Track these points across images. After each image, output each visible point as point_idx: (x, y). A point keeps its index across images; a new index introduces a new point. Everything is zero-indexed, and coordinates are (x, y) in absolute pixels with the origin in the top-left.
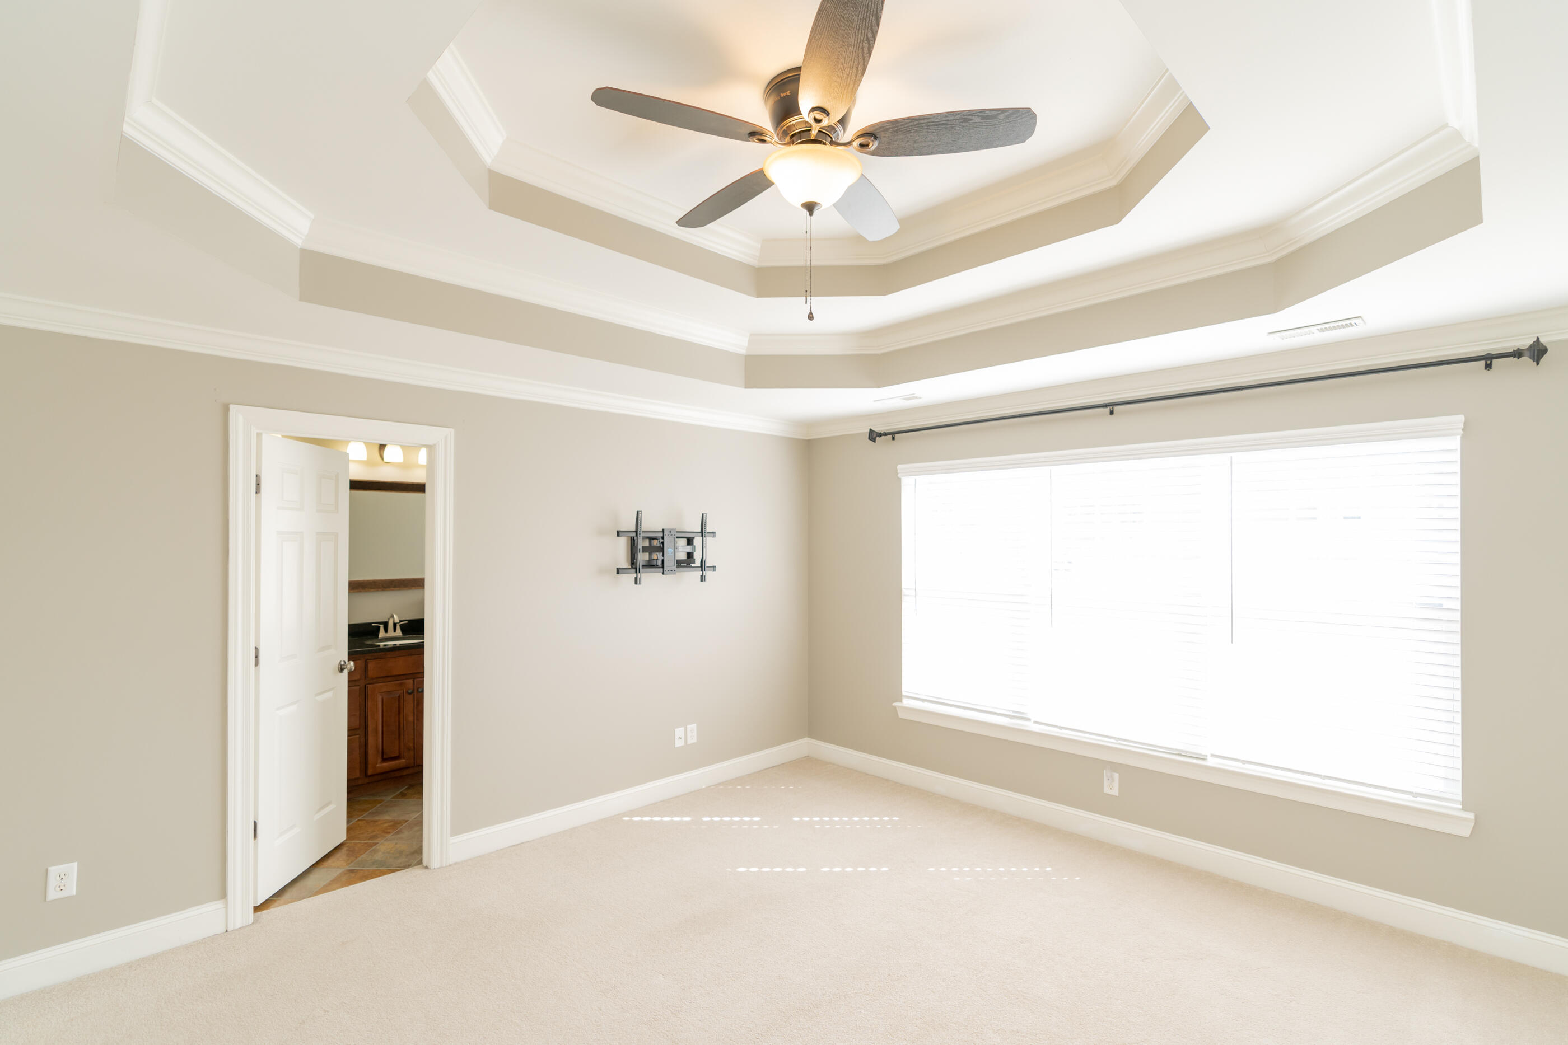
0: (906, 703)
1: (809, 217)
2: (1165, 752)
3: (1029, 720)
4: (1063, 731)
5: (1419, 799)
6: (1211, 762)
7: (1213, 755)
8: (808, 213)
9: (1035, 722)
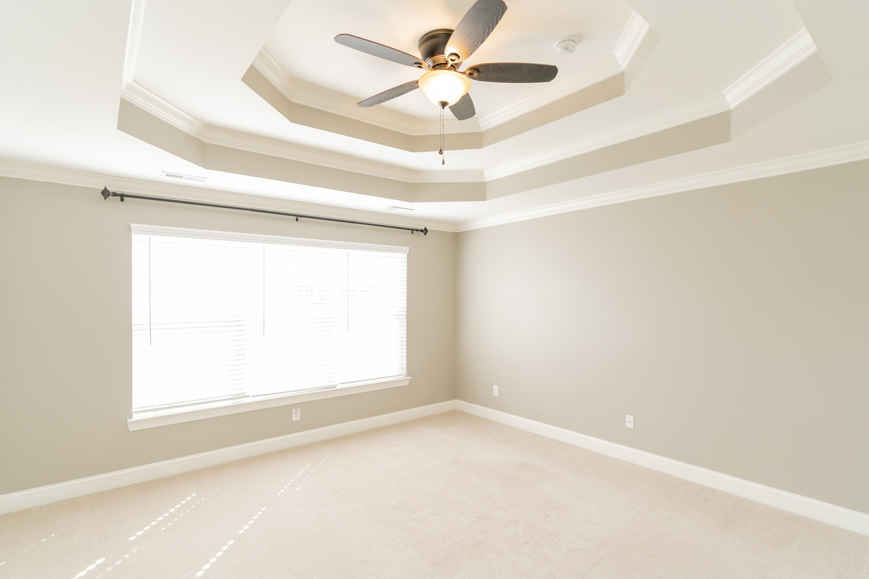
0: (136, 417)
1: (442, 110)
2: (320, 390)
3: (248, 396)
4: (270, 396)
5: (398, 377)
6: (339, 387)
7: (340, 384)
8: (442, 108)
9: (253, 397)
